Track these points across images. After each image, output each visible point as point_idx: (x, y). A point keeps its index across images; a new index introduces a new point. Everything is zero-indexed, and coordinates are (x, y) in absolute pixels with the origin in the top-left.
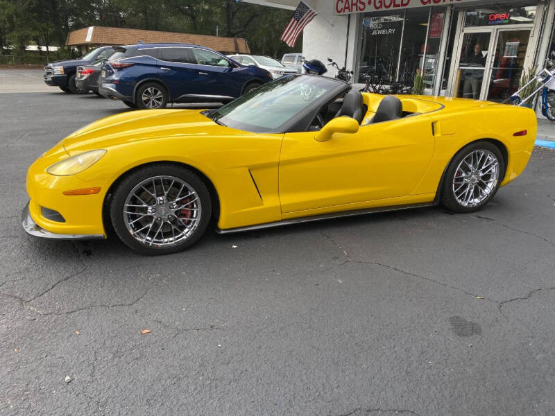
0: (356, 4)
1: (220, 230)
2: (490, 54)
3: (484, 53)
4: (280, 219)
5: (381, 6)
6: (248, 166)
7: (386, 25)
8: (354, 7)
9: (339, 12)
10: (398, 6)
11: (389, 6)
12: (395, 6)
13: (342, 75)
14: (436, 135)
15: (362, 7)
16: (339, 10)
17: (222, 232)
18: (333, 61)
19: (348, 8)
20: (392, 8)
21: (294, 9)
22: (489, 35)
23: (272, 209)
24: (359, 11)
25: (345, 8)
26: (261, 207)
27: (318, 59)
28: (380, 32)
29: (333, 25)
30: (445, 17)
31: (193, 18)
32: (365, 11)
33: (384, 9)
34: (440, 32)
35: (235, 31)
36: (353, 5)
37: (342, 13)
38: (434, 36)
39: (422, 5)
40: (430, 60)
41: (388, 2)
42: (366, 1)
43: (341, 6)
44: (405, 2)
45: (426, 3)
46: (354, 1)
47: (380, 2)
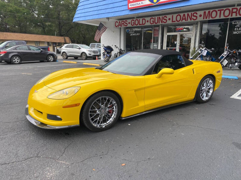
0: (123, 24)
1: (122, 118)
2: (178, 43)
3: (175, 42)
4: (144, 111)
5: (134, 25)
6: (134, 90)
7: (136, 32)
8: (123, 25)
9: (116, 27)
10: (141, 24)
11: (137, 25)
12: (140, 25)
13: (121, 52)
14: (195, 74)
15: (126, 25)
16: (116, 26)
17: (123, 119)
18: (117, 46)
19: (120, 25)
20: (138, 25)
21: (98, 25)
22: (176, 35)
23: (142, 107)
24: (125, 27)
25: (119, 25)
26: (139, 106)
27: (111, 45)
28: (134, 35)
29: (113, 32)
30: (159, 29)
31: (44, 28)
32: (127, 26)
33: (135, 26)
34: (158, 34)
35: (63, 34)
36: (122, 24)
37: (118, 27)
38: (155, 36)
39: (151, 25)
40: (155, 45)
41: (137, 23)
42: (128, 23)
43: (117, 24)
44: (144, 23)
45: (152, 24)
46: (123, 23)
47: (133, 23)
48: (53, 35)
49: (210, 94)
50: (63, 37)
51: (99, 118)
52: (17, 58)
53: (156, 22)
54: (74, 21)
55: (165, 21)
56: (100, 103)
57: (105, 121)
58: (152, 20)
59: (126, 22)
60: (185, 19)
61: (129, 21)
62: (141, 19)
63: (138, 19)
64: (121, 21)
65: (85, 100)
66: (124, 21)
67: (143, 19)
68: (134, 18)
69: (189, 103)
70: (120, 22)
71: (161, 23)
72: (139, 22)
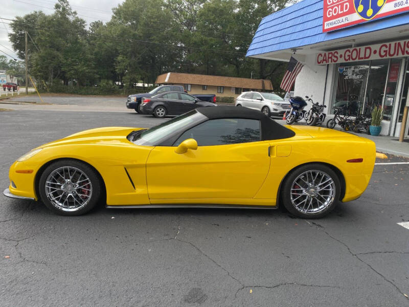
0: (331, 58)
1: (108, 205)
4: (149, 203)
5: (349, 59)
6: (124, 165)
8: (330, 60)
9: (319, 63)
10: (362, 58)
11: (356, 58)
12: (359, 58)
13: (315, 108)
14: (272, 157)
15: (335, 59)
16: (319, 61)
17: (109, 207)
18: (310, 98)
19: (326, 60)
20: (357, 60)
23: (141, 195)
24: (333, 63)
25: (324, 60)
28: (350, 77)
29: (316, 72)
30: (400, 66)
32: (337, 62)
33: (351, 61)
34: (397, 77)
36: (329, 58)
37: (321, 64)
38: (392, 81)
39: (380, 58)
40: (389, 99)
41: (354, 56)
42: (338, 56)
43: (321, 58)
44: (367, 56)
45: (383, 56)
46: (330, 55)
47: (348, 56)
50: (260, 81)
52: (162, 110)
53: (392, 52)
56: (62, 175)
58: (384, 49)
59: (336, 54)
61: (341, 52)
62: (363, 48)
63: (358, 48)
64: (327, 53)
66: (333, 52)
67: (366, 48)
68: (351, 46)
70: (325, 54)
71: (400, 55)
72: (358, 53)
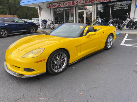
2: (85, 16)
3: (83, 16)
6: (75, 46)
7: (60, 10)
8: (52, 7)
9: (48, 8)
12: (62, 6)
13: (52, 23)
14: (104, 34)
17: (70, 64)
19: (50, 7)
20: (61, 6)
22: (83, 12)
26: (78, 56)
27: (45, 19)
28: (59, 12)
29: (46, 11)
30: (74, 8)
32: (55, 7)
33: (59, 7)
34: (73, 11)
38: (72, 13)
39: (68, 6)
40: (72, 18)
41: (60, 5)
42: (55, 5)
43: (48, 6)
44: (64, 5)
46: (52, 5)
47: (58, 5)
48: (6, 14)
49: (111, 44)
50: (13, 15)
51: (57, 66)
53: (72, 4)
54: (20, 5)
55: (77, 4)
56: (57, 57)
57: (60, 67)
58: (69, 3)
60: (88, 2)
61: (56, 4)
62: (63, 3)
63: (61, 3)
64: (50, 4)
65: (49, 56)
66: (53, 4)
67: (64, 3)
68: (58, 2)
69: (102, 51)
70: (50, 5)
71: (74, 5)
72: (61, 5)
